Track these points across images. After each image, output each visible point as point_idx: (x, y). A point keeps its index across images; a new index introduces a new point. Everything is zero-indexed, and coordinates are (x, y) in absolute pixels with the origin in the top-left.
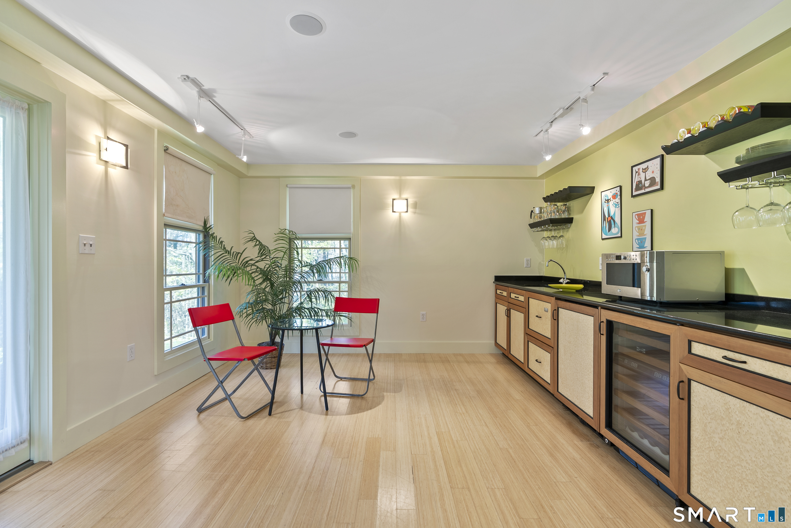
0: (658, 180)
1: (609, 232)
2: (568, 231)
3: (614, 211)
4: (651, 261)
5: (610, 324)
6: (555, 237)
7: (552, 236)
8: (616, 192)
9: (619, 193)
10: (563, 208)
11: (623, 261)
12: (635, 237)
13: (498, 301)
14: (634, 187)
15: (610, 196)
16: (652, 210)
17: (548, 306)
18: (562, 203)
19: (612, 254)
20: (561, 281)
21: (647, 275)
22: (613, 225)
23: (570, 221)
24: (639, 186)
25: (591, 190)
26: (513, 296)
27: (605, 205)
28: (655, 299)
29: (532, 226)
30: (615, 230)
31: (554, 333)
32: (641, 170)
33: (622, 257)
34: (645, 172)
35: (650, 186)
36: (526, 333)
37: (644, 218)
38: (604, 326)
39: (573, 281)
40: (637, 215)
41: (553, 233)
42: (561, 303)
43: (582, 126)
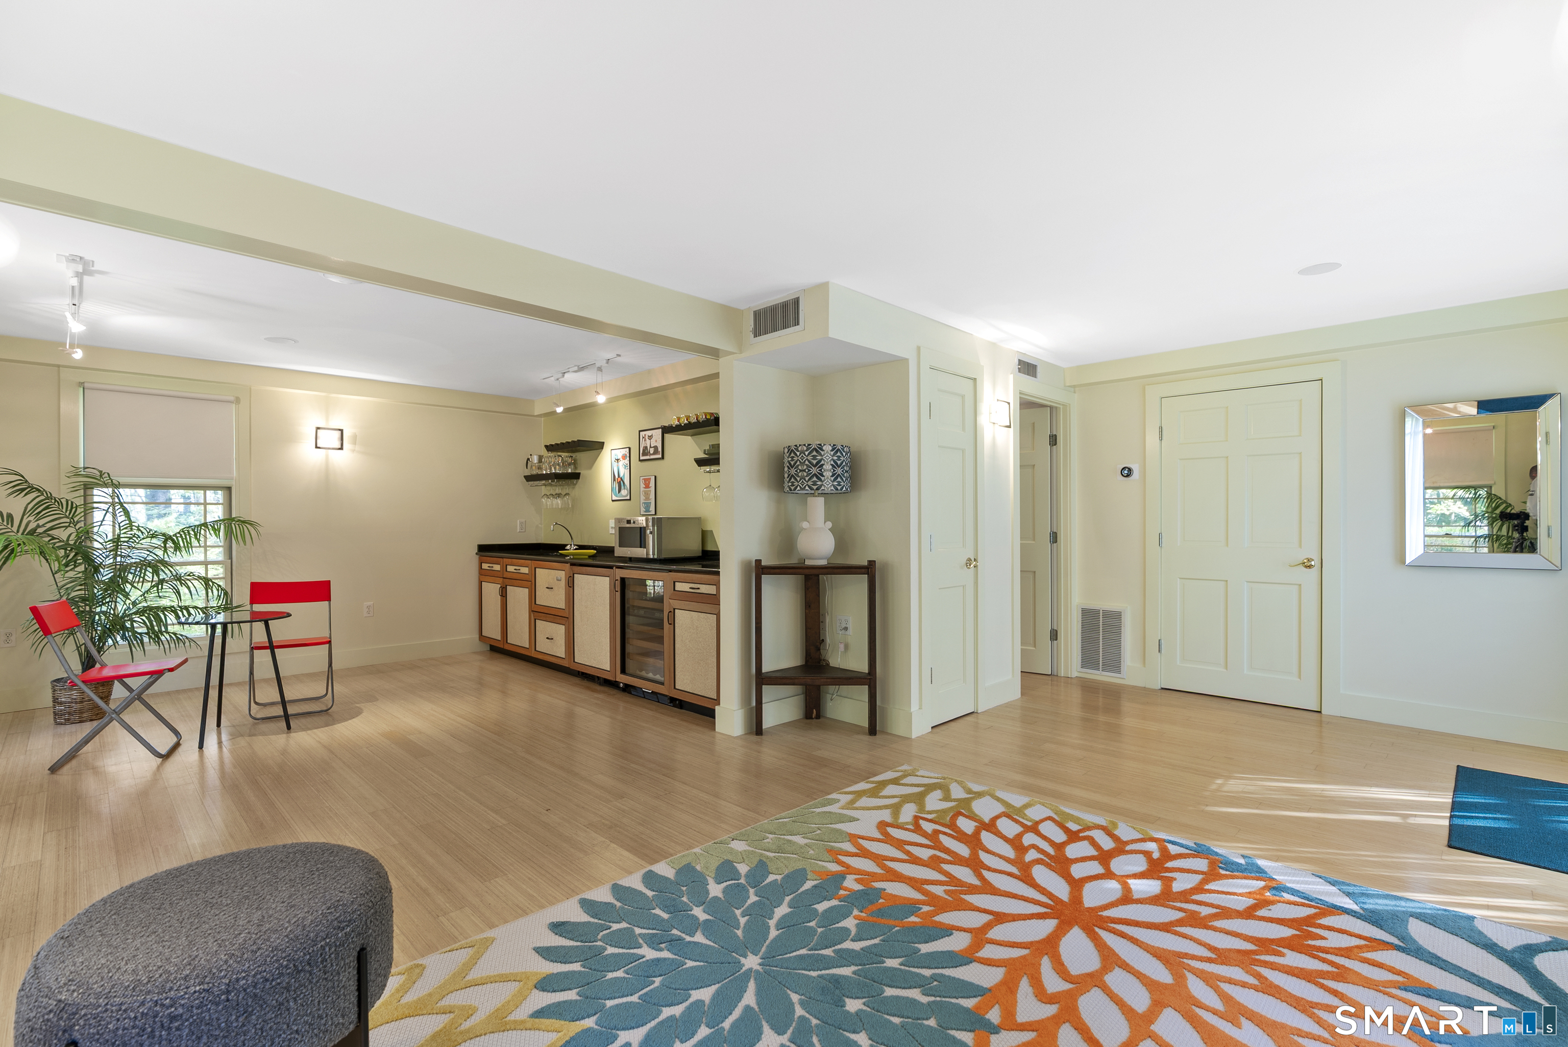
0: (660, 449)
1: (619, 493)
2: (574, 488)
3: (624, 472)
4: (653, 526)
5: (623, 580)
6: (559, 495)
7: (556, 494)
8: (625, 453)
9: (628, 455)
10: (570, 460)
11: (632, 525)
12: (642, 501)
13: (483, 578)
14: (641, 452)
15: (620, 457)
16: (655, 477)
17: (562, 574)
18: (567, 454)
19: (623, 519)
20: (568, 547)
21: (651, 536)
22: (622, 487)
23: (576, 476)
24: (645, 452)
25: (600, 446)
26: (511, 568)
27: (615, 464)
28: (656, 557)
29: (529, 478)
30: (624, 492)
31: (569, 602)
32: (647, 437)
33: (632, 522)
34: (650, 439)
35: (654, 454)
36: (533, 611)
37: (649, 483)
38: (618, 584)
39: (581, 547)
40: (644, 479)
41: (558, 490)
42: (576, 569)
43: (598, 393)
